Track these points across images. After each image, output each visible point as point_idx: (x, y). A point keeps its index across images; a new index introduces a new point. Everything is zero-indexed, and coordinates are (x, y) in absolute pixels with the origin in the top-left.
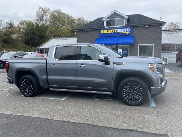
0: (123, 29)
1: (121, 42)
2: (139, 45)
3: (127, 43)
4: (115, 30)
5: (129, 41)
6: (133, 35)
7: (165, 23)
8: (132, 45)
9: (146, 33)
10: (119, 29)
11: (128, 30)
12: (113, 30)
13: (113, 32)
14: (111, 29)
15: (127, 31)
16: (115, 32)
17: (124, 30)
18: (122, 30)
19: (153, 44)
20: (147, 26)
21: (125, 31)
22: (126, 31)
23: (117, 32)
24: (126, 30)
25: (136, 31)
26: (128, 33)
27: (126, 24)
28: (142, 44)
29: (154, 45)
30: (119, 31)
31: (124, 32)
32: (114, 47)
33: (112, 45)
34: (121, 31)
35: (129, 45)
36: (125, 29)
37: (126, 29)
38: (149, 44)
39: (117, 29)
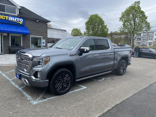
0: (16, 18)
1: (13, 30)
2: (31, 36)
3: (20, 33)
4: (7, 17)
5: (22, 31)
6: (26, 26)
7: (50, 22)
8: (25, 35)
9: (36, 26)
10: (11, 17)
11: (21, 20)
12: (4, 17)
13: (4, 18)
14: (2, 15)
16: (7, 19)
17: (17, 19)
18: (15, 19)
20: (37, 21)
21: (18, 21)
22: (19, 21)
23: (9, 19)
24: (19, 20)
25: (28, 24)
26: (21, 23)
27: (18, 14)
28: (33, 35)
29: (43, 38)
30: (11, 19)
31: (17, 21)
32: (6, 34)
33: (3, 33)
34: (14, 20)
35: (21, 35)
36: (18, 19)
37: (19, 19)
39: (9, 16)
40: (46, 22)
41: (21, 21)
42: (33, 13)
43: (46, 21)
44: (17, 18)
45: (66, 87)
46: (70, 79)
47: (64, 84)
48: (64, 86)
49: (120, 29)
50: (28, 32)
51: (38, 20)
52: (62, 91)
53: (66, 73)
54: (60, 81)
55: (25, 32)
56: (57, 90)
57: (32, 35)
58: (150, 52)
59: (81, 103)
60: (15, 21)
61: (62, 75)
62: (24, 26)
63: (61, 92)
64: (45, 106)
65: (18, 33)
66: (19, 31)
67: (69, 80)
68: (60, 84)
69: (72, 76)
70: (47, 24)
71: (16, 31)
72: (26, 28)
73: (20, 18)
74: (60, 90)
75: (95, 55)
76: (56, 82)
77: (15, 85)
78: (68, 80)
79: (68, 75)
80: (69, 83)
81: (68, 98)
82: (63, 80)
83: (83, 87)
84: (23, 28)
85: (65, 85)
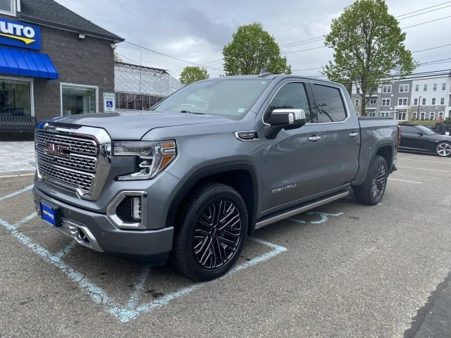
0: (11, 26)
2: (61, 84)
3: (27, 74)
5: (33, 68)
6: (44, 52)
7: (122, 40)
8: (43, 81)
9: (79, 53)
11: (29, 32)
15: (26, 33)
17: (15, 29)
18: (7, 28)
19: (97, 88)
20: (82, 36)
21: (19, 33)
22: (23, 35)
24: (22, 30)
25: (52, 44)
26: (28, 41)
27: (19, 10)
28: (70, 82)
29: (100, 90)
31: (15, 34)
34: (4, 30)
35: (31, 81)
36: (19, 27)
37: (22, 27)
38: (86, 84)
40: (108, 40)
41: (28, 34)
42: (68, 10)
43: (109, 37)
44: (15, 26)
45: (228, 251)
46: (239, 223)
47: (221, 241)
48: (222, 249)
49: (328, 68)
50: (52, 70)
51: (82, 32)
52: (217, 264)
53: (229, 199)
54: (208, 229)
55: (43, 69)
56: (200, 264)
57: (65, 82)
58: (422, 134)
59: (295, 309)
60: (8, 34)
61: (216, 206)
62: (37, 51)
63: (212, 269)
64: (169, 327)
65: (19, 73)
66: (23, 67)
67: (237, 225)
68: (209, 240)
69: (246, 211)
70: (113, 46)
71: (13, 65)
72: (46, 59)
73: (25, 24)
74: (208, 263)
75: (310, 138)
76: (198, 234)
77: (31, 246)
78: (234, 226)
79: (232, 207)
80: (237, 237)
81: (240, 290)
82: (218, 227)
83: (274, 249)
84: (35, 57)
85: (222, 244)
